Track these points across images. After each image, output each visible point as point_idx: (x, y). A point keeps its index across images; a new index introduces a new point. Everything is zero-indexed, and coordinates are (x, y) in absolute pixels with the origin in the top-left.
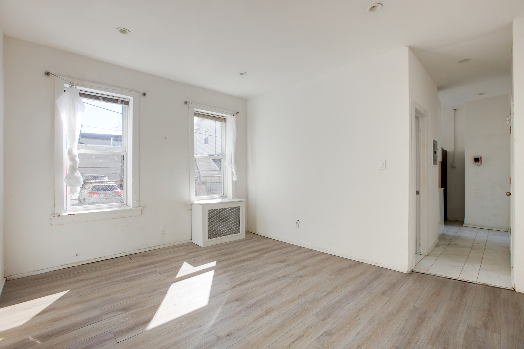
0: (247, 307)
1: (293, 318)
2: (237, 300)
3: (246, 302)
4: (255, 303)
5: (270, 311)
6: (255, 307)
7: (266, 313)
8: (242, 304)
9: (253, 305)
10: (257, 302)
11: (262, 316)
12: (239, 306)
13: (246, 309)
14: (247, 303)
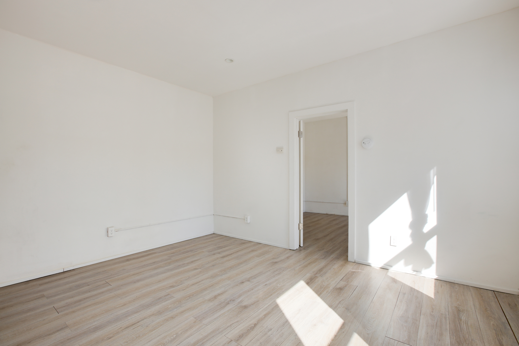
0: (233, 300)
1: (193, 295)
2: (246, 307)
3: (236, 306)
4: (226, 306)
5: (212, 299)
6: (226, 301)
7: (215, 297)
8: (239, 303)
9: (228, 303)
10: (224, 307)
11: (219, 295)
12: (241, 302)
13: (234, 299)
14: (234, 305)
